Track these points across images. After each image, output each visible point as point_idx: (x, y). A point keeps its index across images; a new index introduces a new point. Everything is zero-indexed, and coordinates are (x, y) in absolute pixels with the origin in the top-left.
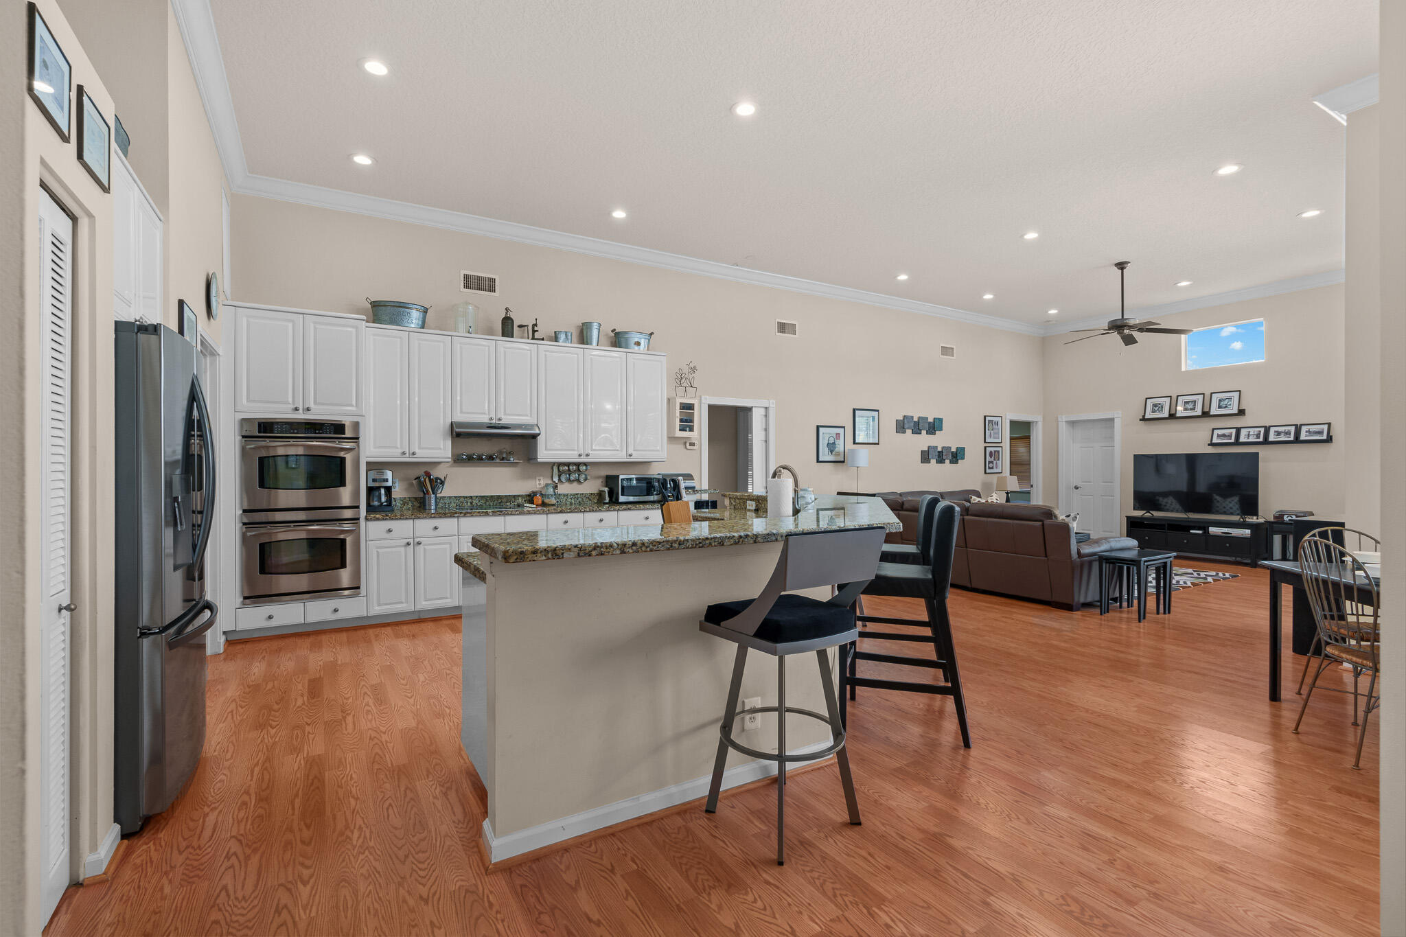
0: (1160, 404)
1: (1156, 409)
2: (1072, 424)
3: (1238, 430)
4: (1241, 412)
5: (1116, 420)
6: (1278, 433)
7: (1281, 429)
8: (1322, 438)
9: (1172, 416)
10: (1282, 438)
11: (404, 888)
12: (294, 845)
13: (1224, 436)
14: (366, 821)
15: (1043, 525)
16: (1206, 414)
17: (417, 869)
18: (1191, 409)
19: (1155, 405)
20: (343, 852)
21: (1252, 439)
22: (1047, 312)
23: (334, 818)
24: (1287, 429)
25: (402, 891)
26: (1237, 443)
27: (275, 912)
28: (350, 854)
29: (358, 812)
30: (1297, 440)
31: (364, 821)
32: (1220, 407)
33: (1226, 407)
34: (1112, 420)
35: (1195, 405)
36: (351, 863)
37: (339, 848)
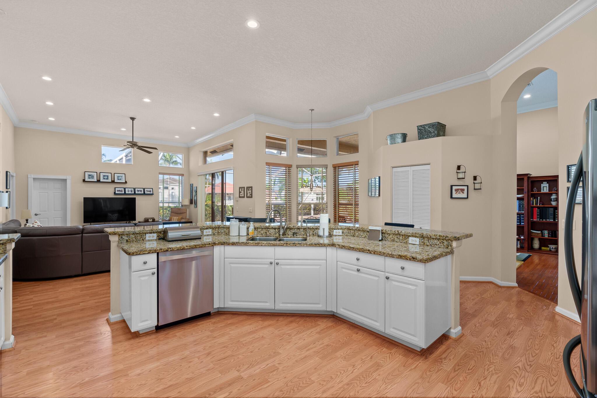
0: (92, 175)
1: (90, 177)
2: (34, 179)
3: (125, 189)
4: (126, 182)
5: (67, 180)
6: (138, 191)
7: (139, 189)
8: (151, 193)
9: (99, 181)
10: (140, 193)
11: (488, 346)
12: (518, 383)
13: (119, 191)
14: (484, 371)
15: (82, 236)
16: (113, 182)
17: (480, 348)
18: (107, 179)
19: (89, 175)
20: (500, 367)
21: (130, 193)
22: (48, 118)
23: (495, 383)
24: (141, 189)
25: (490, 346)
26: (125, 194)
27: (532, 366)
28: (498, 365)
29: (484, 377)
30: (144, 194)
31: (484, 372)
32: (118, 179)
33: (120, 180)
34: (65, 180)
35: (108, 177)
36: (500, 362)
37: (501, 369)
